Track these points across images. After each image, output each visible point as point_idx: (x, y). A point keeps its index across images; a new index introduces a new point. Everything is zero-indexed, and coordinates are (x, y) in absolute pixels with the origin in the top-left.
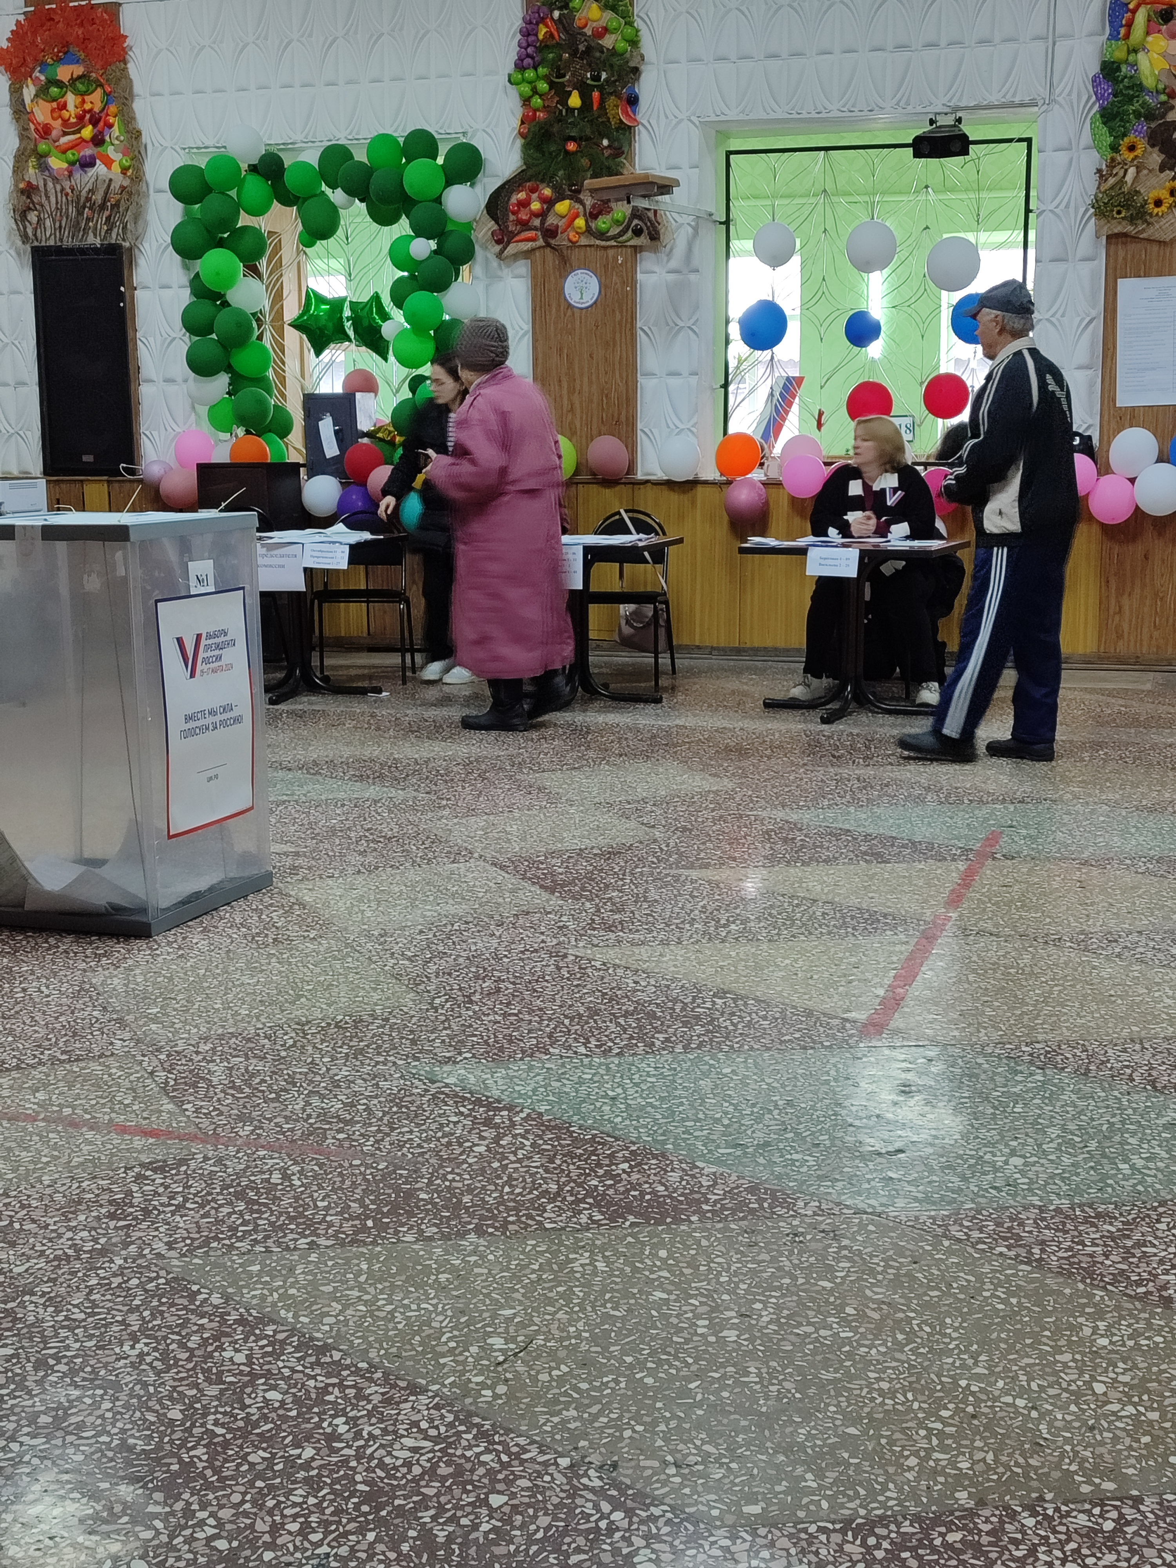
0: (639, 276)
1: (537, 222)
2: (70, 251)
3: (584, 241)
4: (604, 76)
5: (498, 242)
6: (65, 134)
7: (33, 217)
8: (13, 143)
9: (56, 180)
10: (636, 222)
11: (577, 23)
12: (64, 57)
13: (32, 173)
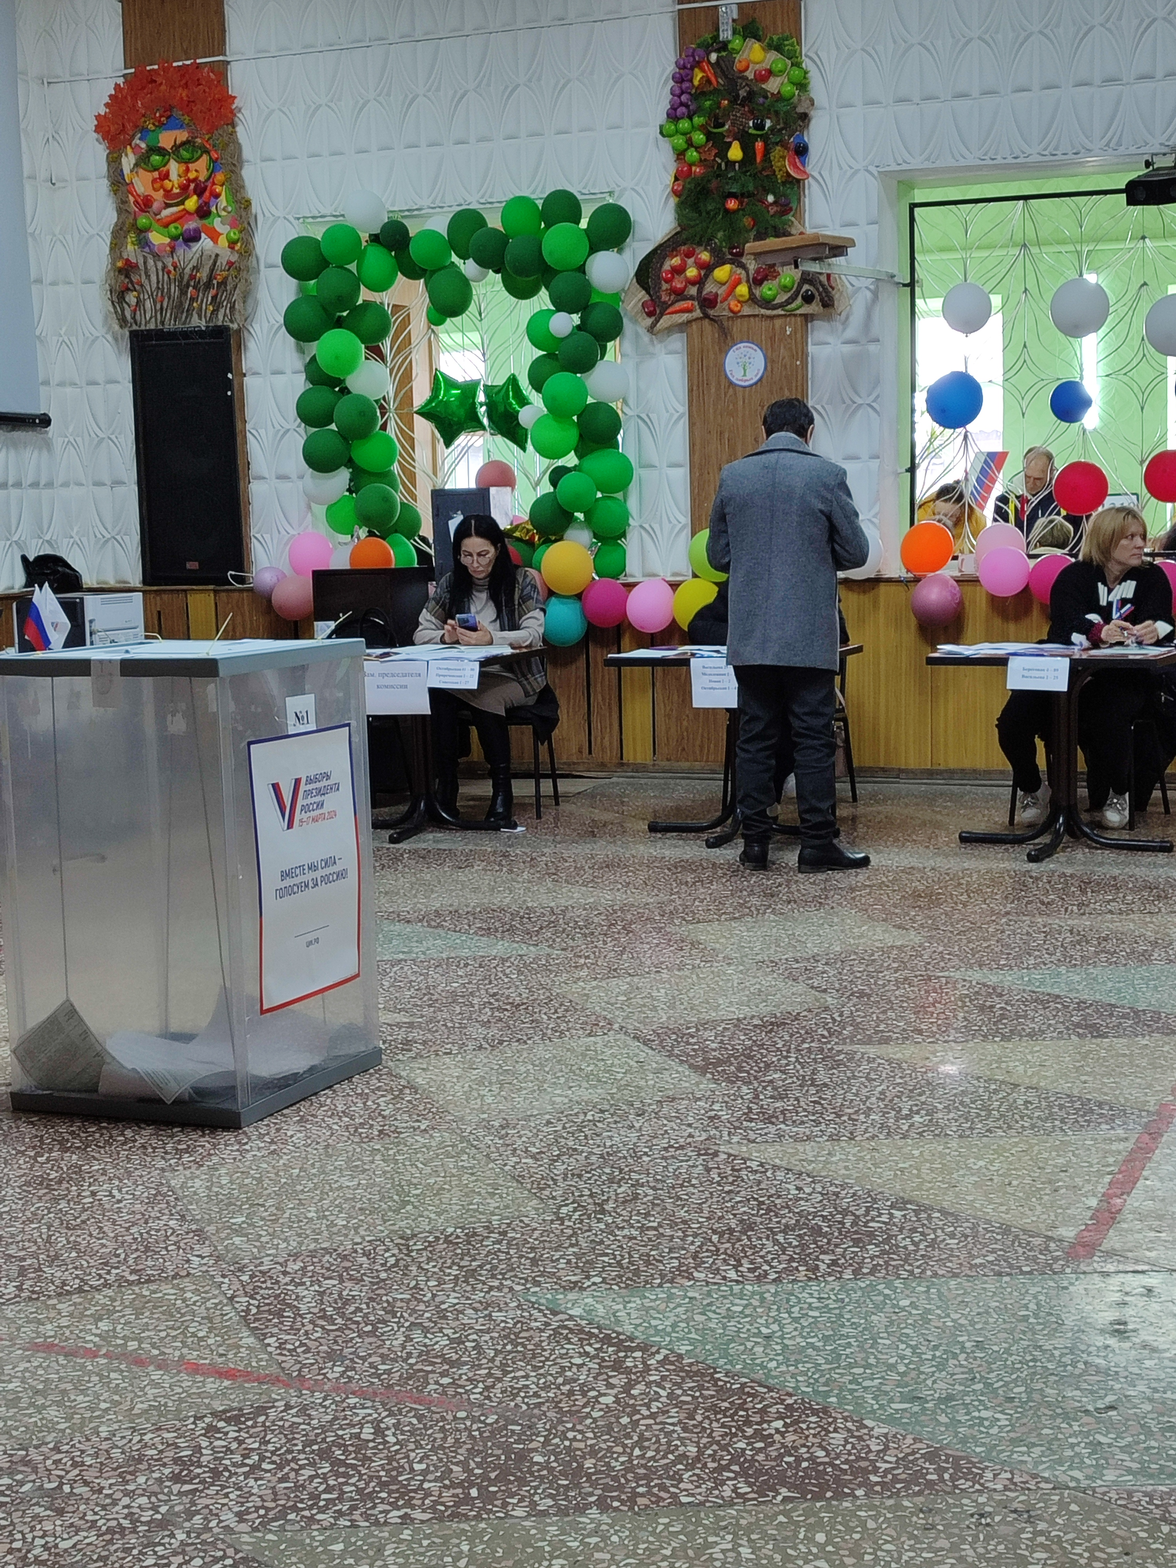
0: (811, 348)
1: (693, 291)
2: (172, 335)
3: (747, 310)
4: (768, 124)
5: (650, 314)
6: (168, 206)
7: (131, 298)
8: (111, 217)
9: (156, 256)
10: (806, 287)
11: (737, 66)
12: (167, 122)
13: (131, 250)
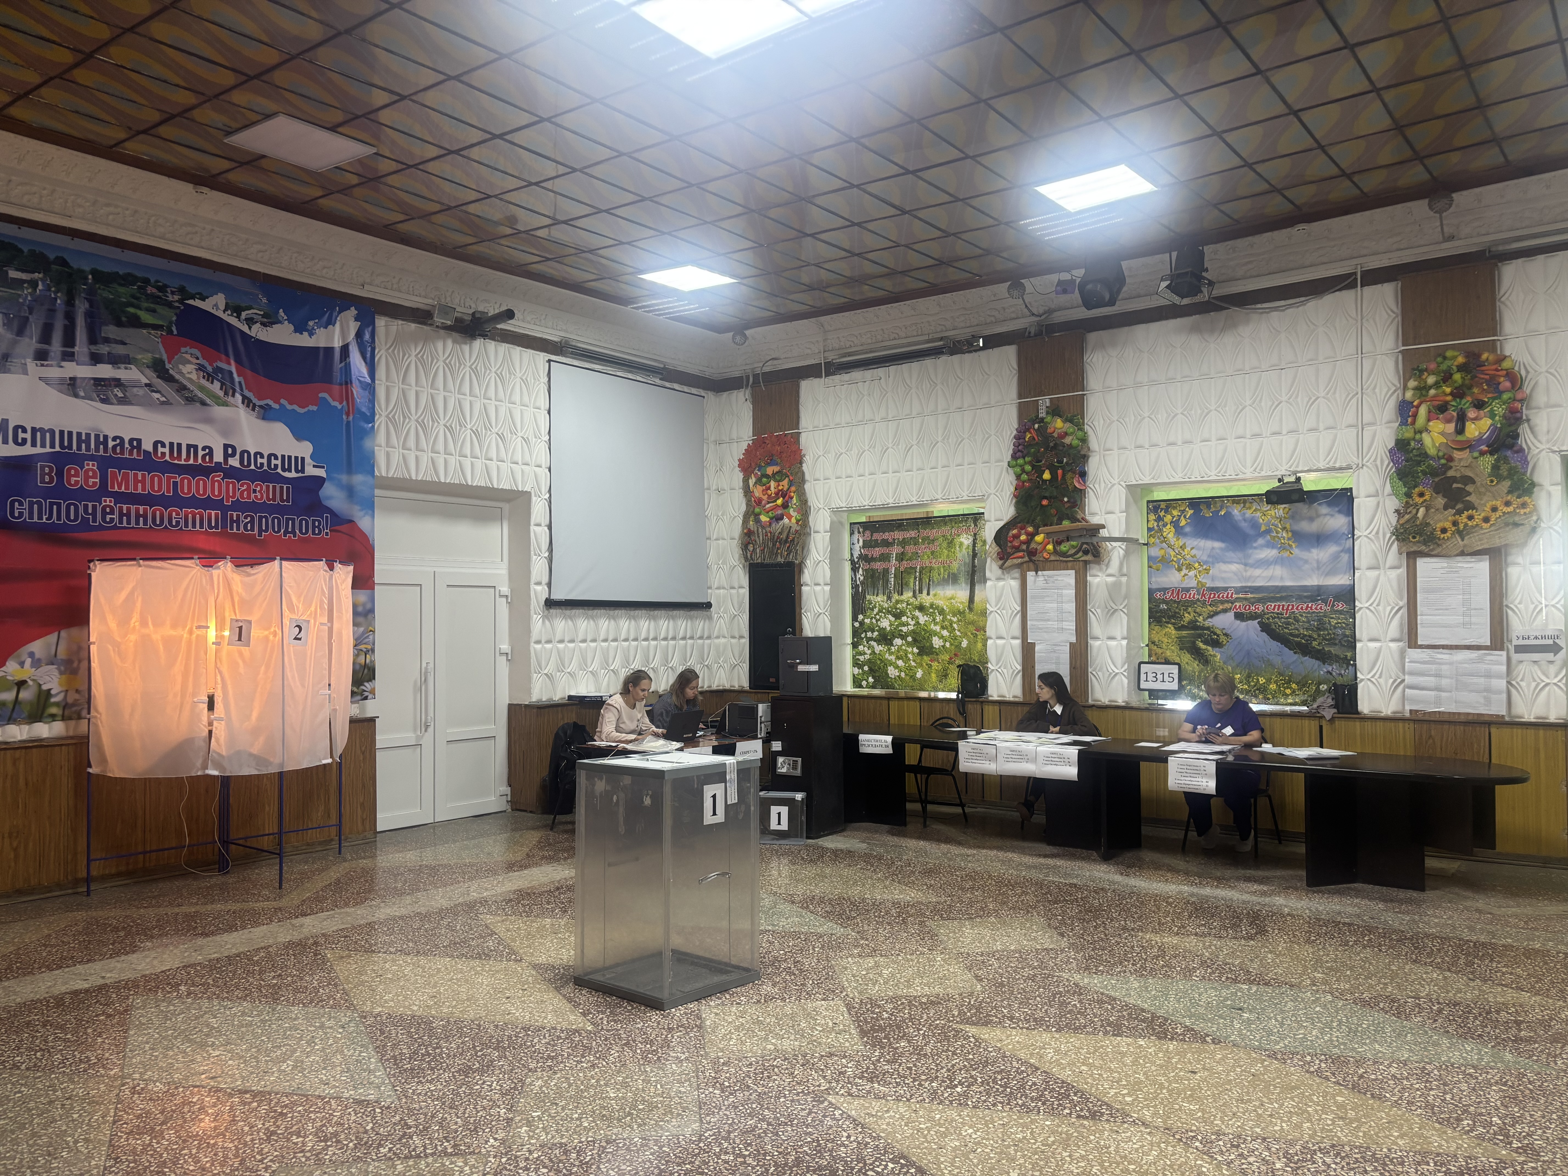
0: (1089, 578)
1: (1024, 547)
2: (767, 565)
3: (1053, 558)
4: (1065, 460)
5: (1001, 559)
6: (769, 503)
7: (751, 547)
8: (744, 508)
9: (763, 527)
10: (1085, 546)
11: (1049, 431)
12: (771, 463)
13: (751, 524)
